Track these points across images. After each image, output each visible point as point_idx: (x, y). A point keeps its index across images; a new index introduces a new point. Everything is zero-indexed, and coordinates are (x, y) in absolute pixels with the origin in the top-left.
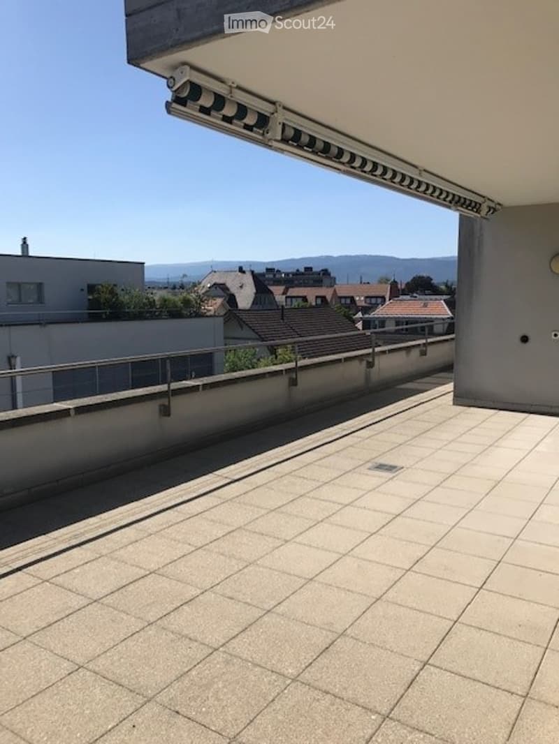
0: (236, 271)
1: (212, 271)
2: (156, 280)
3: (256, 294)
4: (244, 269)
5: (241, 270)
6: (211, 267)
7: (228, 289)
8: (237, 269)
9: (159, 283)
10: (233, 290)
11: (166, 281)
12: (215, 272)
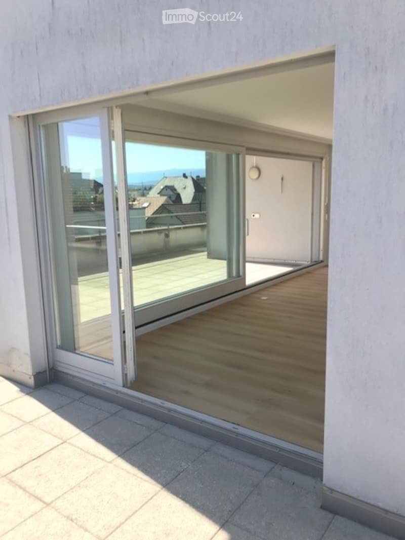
0: (180, 177)
1: (164, 177)
2: (134, 185)
3: (195, 193)
4: (187, 175)
5: (185, 176)
6: (164, 174)
7: (175, 190)
8: (182, 175)
9: (135, 186)
10: (179, 191)
11: (141, 185)
12: (166, 178)
